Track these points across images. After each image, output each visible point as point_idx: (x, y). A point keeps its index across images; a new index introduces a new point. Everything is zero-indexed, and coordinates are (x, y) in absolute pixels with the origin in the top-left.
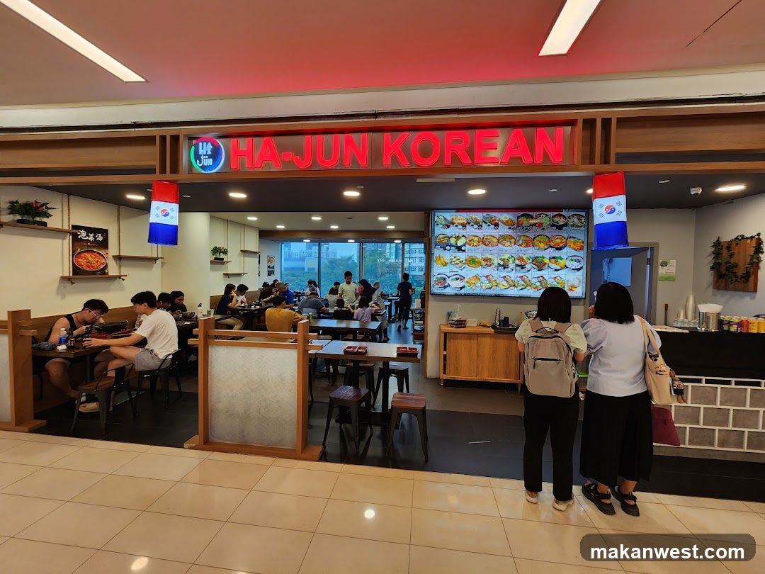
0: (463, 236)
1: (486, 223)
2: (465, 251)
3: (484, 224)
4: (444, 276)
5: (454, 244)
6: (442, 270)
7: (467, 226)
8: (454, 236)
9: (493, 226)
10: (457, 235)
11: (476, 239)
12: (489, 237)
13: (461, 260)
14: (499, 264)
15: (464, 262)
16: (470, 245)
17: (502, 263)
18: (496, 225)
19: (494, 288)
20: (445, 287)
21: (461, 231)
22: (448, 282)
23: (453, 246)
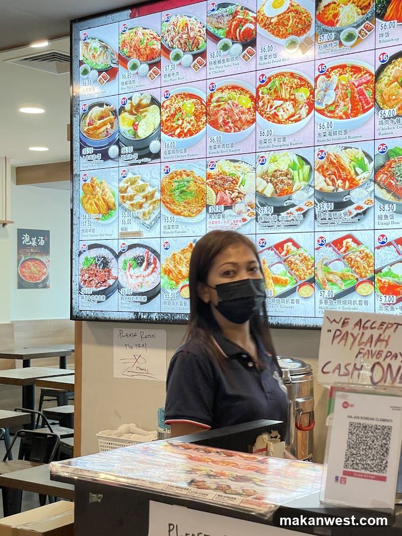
0: (154, 101)
1: (216, 39)
2: (157, 156)
3: (212, 48)
4: (103, 252)
5: (129, 136)
6: (99, 230)
7: (163, 60)
8: (128, 107)
9: (237, 48)
10: (135, 101)
11: (189, 106)
12: (225, 95)
13: (149, 189)
14: (259, 194)
15: (158, 195)
16: (171, 132)
18: (249, 41)
20: (107, 293)
21: (147, 83)
22: (114, 273)
23: (128, 143)
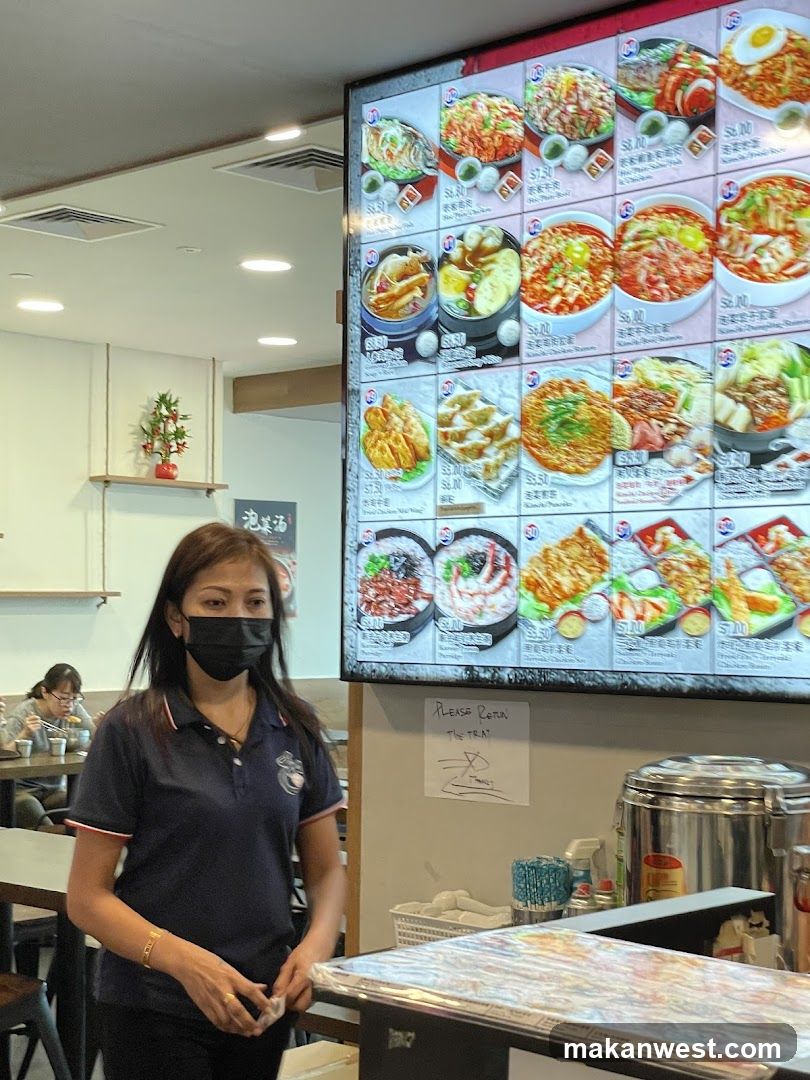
0: (507, 241)
1: (635, 112)
2: (514, 351)
3: (626, 132)
4: (405, 545)
5: (458, 312)
6: (398, 502)
7: (527, 159)
8: (456, 254)
9: (677, 129)
10: (471, 242)
11: (578, 248)
12: (652, 225)
13: (498, 419)
14: (720, 428)
15: (514, 431)
16: (541, 301)
17: (740, 419)
18: (701, 115)
19: (696, 623)
20: (413, 627)
21: (495, 206)
22: (426, 586)
23: (456, 325)
